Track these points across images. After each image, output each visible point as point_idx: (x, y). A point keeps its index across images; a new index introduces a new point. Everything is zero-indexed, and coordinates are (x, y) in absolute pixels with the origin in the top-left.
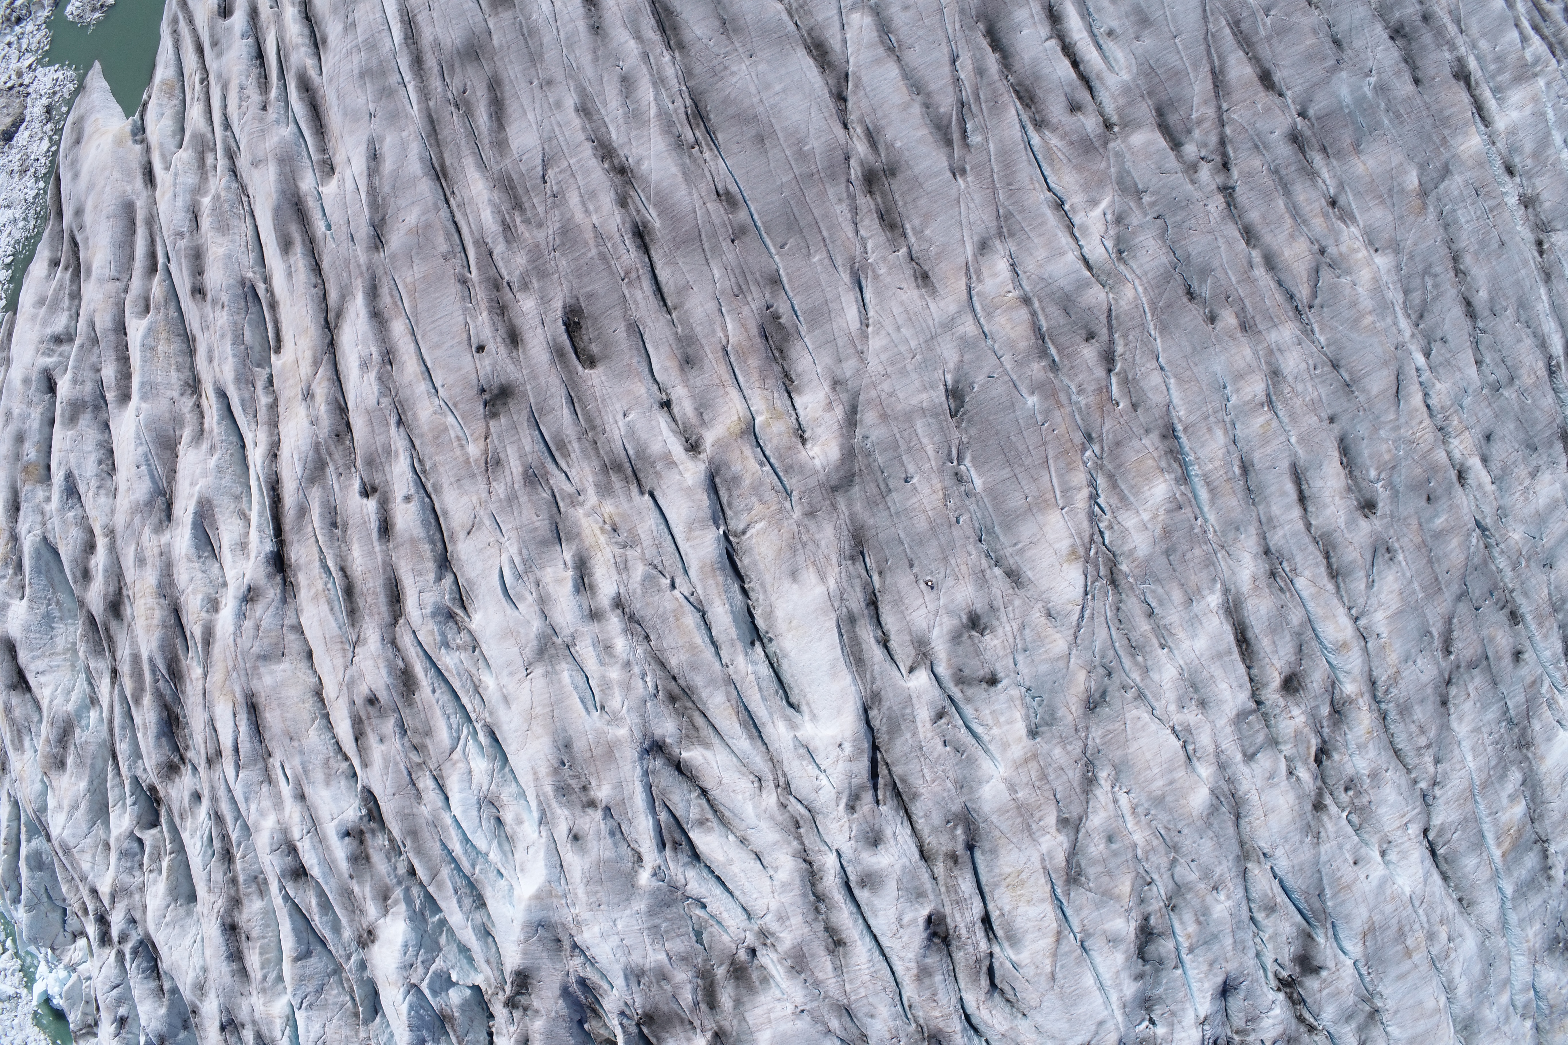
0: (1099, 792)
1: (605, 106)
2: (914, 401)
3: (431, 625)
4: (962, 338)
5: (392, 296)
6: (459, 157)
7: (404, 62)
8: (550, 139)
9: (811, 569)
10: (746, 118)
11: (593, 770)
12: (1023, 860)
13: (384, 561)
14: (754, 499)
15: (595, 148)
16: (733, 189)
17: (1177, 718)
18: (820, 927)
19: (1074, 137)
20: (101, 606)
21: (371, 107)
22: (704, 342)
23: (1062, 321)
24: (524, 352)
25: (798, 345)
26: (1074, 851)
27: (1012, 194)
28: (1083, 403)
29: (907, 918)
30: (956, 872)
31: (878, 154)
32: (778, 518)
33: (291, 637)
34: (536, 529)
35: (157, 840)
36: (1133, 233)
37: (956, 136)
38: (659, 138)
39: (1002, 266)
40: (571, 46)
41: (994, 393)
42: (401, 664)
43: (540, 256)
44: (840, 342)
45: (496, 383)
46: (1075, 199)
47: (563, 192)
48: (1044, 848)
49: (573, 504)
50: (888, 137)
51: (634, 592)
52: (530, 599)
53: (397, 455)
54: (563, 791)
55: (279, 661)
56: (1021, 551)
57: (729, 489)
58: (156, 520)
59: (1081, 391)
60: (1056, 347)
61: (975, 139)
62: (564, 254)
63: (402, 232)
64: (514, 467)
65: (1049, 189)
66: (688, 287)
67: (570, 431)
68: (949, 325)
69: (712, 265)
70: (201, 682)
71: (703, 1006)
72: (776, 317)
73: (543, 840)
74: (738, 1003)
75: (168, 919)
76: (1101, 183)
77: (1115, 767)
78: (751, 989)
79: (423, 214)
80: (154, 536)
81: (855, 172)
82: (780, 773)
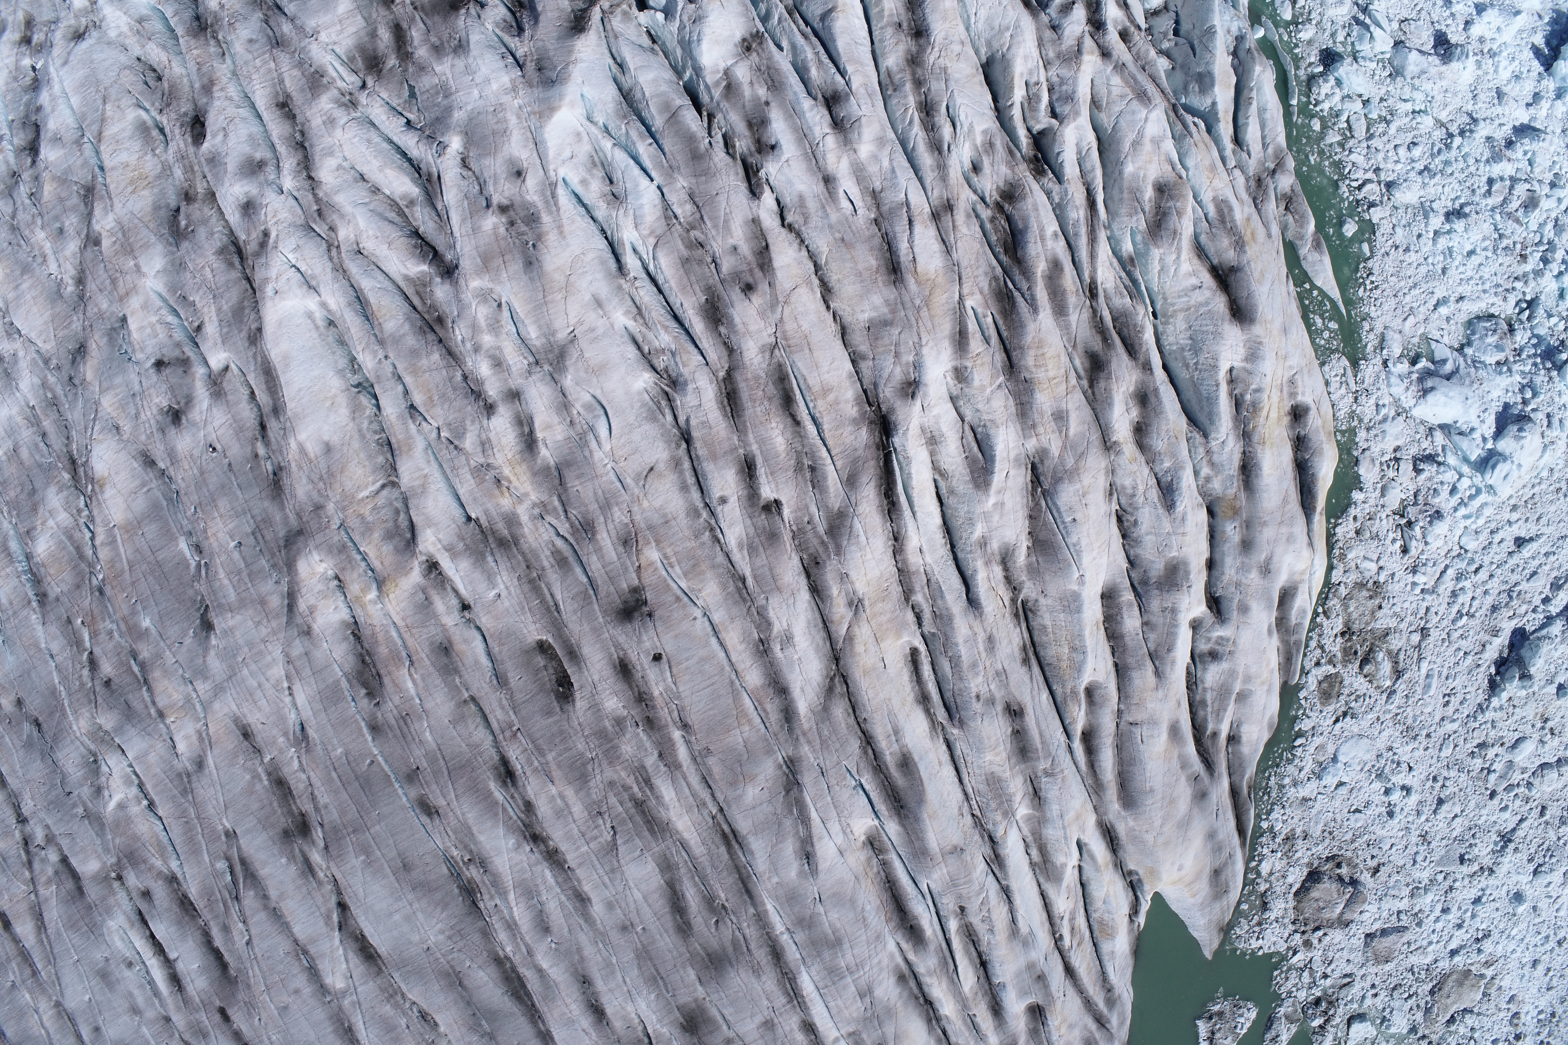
0: (73, 272)
1: (561, 904)
2: (238, 618)
3: (685, 371)
4: (206, 678)
5: (765, 710)
6: (709, 852)
7: (792, 954)
8: (613, 871)
9: (312, 456)
10: (423, 888)
11: (502, 242)
12: (129, 205)
13: (746, 435)
14: (370, 519)
15: (565, 861)
16: (425, 819)
17: (18, 345)
18: (299, 119)
19: (143, 866)
20: (1114, 366)
21: (820, 909)
22: (431, 669)
23: (130, 696)
24: (611, 655)
25: (347, 668)
26: (89, 216)
27: (184, 814)
28: (108, 622)
29: (220, 137)
30: (186, 185)
31: (301, 851)
32: (347, 501)
33: (863, 348)
34: (578, 477)
35: (1033, 118)
36: (86, 779)
37: (238, 868)
38: (501, 870)
39: (181, 747)
40: (609, 965)
41: (176, 628)
42: (722, 329)
43: (606, 753)
44: (307, 672)
45: (637, 624)
46: (137, 809)
47: (592, 817)
48: (111, 217)
49: (543, 504)
50: (293, 868)
51: (473, 422)
52: (578, 407)
53: (740, 546)
54: (532, 219)
55: (870, 321)
56: (143, 485)
57: (397, 526)
58: (1047, 463)
59: (110, 633)
60: (133, 672)
61: (222, 865)
62: (582, 755)
63: (762, 777)
64: (606, 539)
65: (160, 818)
66: (454, 722)
67: (553, 576)
68: (218, 690)
69: (434, 745)
70: (965, 291)
71: (405, 26)
72: (370, 695)
73: (552, 167)
74: (373, 35)
75: (1008, 34)
76: (117, 824)
77: (61, 296)
78: (361, 49)
79: (740, 796)
80: (1046, 445)
81: (318, 834)
82: (336, 260)
